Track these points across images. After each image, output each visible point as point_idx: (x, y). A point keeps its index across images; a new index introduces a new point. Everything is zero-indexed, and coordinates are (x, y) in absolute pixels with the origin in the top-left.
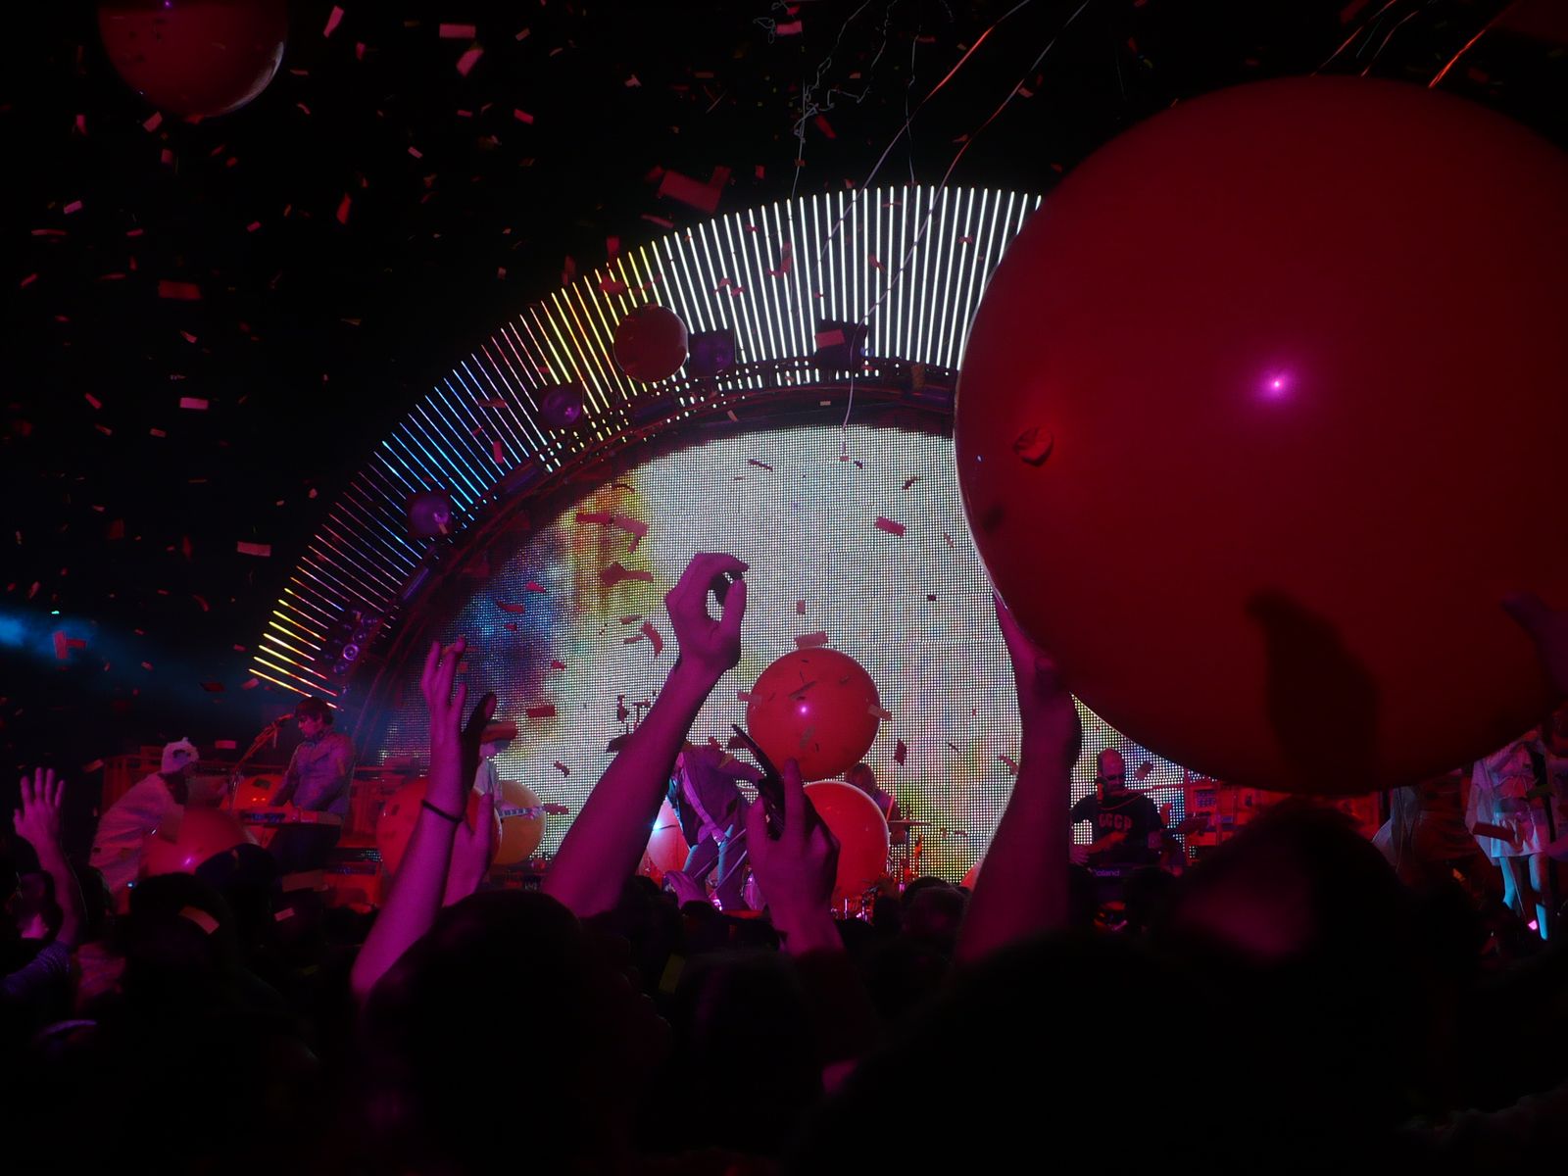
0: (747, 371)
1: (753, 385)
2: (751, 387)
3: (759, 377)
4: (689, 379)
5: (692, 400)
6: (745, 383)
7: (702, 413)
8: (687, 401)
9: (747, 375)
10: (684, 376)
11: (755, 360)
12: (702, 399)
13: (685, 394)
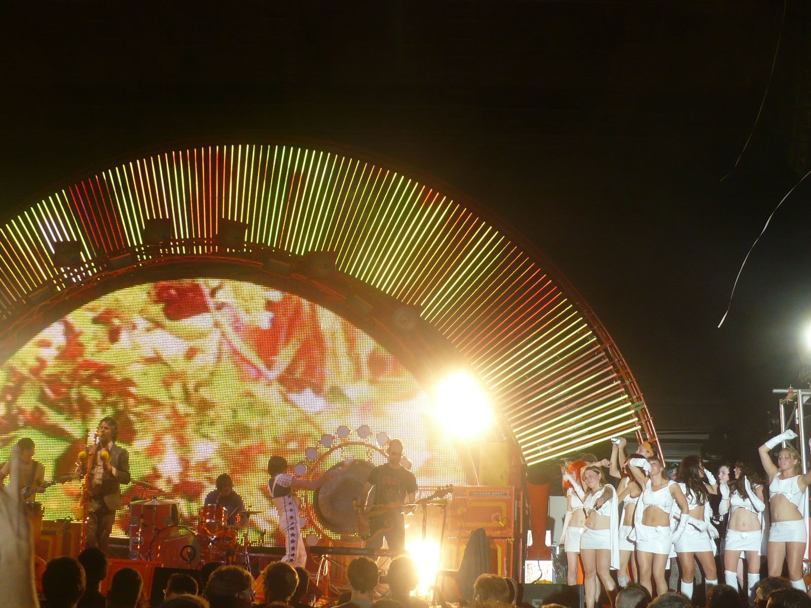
0: (177, 243)
1: (180, 252)
2: (178, 252)
3: (184, 247)
4: (143, 245)
5: (145, 257)
6: (175, 250)
7: (148, 265)
8: (142, 258)
9: (177, 246)
10: (141, 243)
11: (182, 237)
12: (150, 257)
13: (140, 253)
